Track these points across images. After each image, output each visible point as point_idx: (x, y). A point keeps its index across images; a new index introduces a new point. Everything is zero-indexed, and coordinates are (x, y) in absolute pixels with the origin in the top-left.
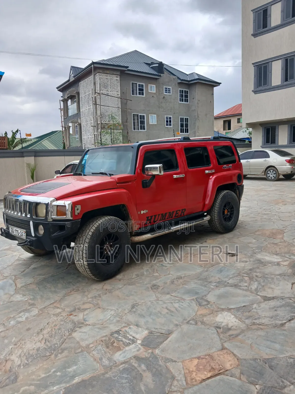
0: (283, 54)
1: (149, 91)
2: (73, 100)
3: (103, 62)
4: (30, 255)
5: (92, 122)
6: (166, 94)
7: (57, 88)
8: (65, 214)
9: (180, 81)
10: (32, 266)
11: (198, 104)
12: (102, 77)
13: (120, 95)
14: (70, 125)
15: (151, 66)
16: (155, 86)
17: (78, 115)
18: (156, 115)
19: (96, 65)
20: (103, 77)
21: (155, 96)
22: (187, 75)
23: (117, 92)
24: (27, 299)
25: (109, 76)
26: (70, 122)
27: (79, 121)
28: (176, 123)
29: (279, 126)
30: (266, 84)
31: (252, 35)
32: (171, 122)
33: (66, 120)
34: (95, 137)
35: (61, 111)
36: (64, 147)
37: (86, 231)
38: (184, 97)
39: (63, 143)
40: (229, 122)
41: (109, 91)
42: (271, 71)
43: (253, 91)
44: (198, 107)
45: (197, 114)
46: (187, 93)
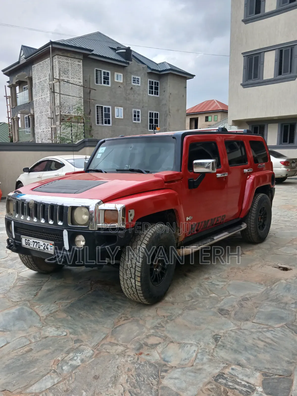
0: (278, 44)
1: (116, 80)
2: (21, 86)
3: (63, 42)
4: (33, 272)
5: (49, 112)
6: (134, 84)
7: (3, 71)
8: (116, 221)
9: (150, 71)
10: (45, 288)
11: (169, 97)
12: (61, 60)
13: (82, 83)
14: (19, 116)
15: (117, 52)
16: (122, 75)
17: (30, 104)
18: (122, 108)
19: (54, 46)
20: (63, 60)
21: (121, 86)
22: (157, 65)
23: (79, 79)
24: (65, 334)
25: (70, 60)
26: (19, 112)
27: (32, 112)
28: (144, 119)
29: (269, 125)
30: (257, 78)
31: (243, 21)
32: (139, 117)
33: (14, 109)
34: (52, 130)
35: (7, 99)
36: (12, 141)
37: (137, 242)
38: (154, 89)
39: (10, 137)
40: (196, 120)
41: (70, 77)
42: (264, 63)
43: (241, 84)
44: (169, 101)
45: (168, 109)
46: (158, 85)
